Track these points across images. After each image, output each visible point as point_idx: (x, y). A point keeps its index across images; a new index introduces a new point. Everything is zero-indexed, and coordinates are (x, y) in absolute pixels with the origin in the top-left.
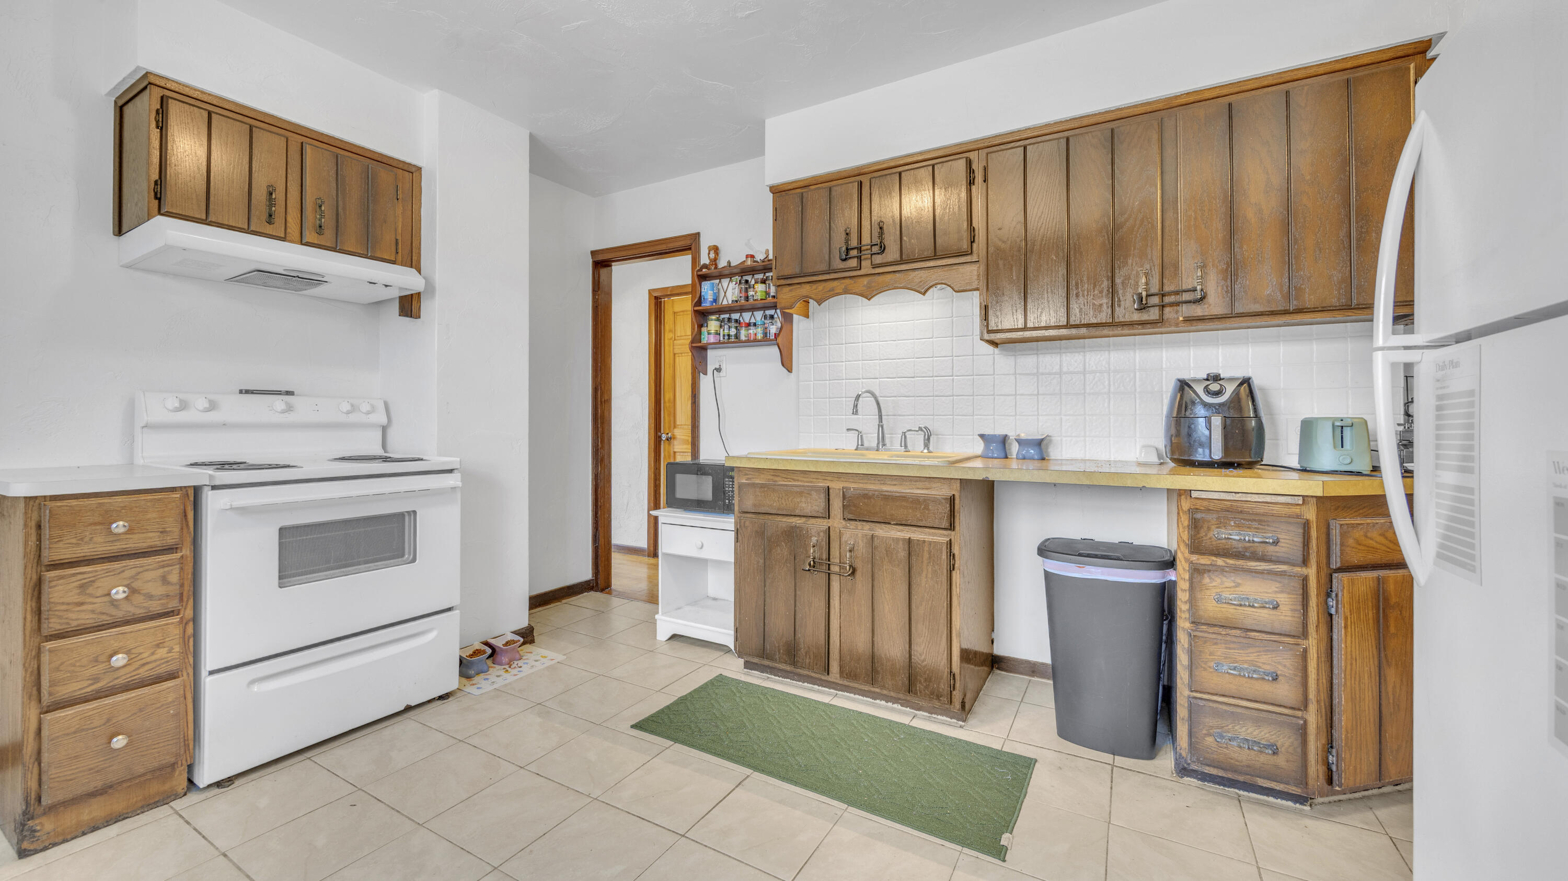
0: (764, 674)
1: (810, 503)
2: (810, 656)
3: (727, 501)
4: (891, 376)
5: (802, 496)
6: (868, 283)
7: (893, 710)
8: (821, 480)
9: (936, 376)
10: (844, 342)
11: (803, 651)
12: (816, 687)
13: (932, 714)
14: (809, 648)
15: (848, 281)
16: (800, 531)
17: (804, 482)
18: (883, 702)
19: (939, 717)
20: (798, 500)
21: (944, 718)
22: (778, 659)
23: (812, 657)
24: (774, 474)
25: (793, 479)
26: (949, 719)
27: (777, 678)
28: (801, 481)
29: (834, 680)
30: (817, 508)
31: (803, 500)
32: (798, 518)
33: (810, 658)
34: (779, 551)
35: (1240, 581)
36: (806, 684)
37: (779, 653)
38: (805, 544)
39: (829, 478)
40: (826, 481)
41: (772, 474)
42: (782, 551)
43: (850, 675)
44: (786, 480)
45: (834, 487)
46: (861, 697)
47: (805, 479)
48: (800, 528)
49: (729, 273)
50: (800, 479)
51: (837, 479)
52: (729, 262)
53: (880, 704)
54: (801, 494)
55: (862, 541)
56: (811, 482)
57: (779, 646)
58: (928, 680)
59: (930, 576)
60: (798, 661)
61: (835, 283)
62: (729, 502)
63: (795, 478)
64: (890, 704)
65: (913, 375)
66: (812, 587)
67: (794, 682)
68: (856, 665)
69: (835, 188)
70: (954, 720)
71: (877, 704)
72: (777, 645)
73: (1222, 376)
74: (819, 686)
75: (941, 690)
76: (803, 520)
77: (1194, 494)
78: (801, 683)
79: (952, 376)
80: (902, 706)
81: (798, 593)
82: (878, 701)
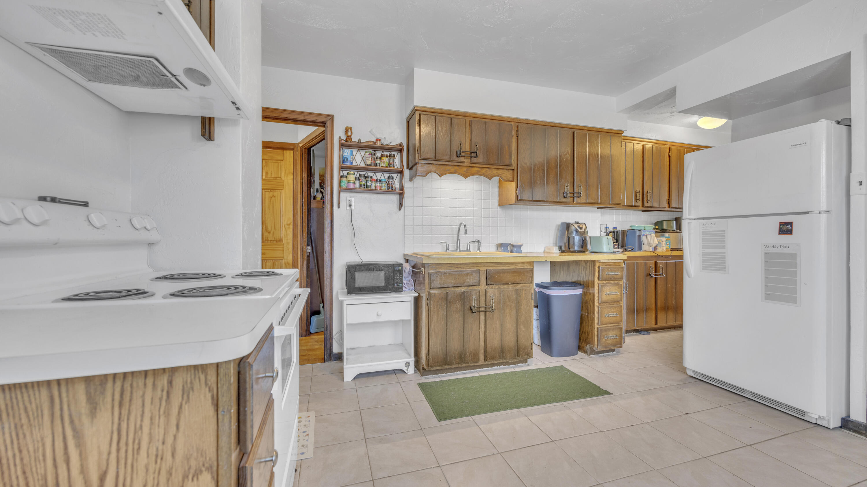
0: (435, 375)
1: (472, 279)
2: (471, 355)
3: (396, 285)
4: (454, 216)
5: (468, 276)
6: (466, 170)
7: (500, 369)
8: (475, 267)
9: (475, 217)
10: (431, 197)
11: (468, 354)
12: (464, 371)
13: (515, 364)
14: (471, 352)
15: (456, 167)
16: (467, 294)
17: (467, 269)
18: (496, 367)
19: (518, 365)
20: (466, 278)
21: (520, 364)
22: (454, 362)
23: (473, 356)
24: (450, 266)
25: (461, 268)
26: (522, 364)
27: (443, 374)
28: (465, 268)
29: (482, 364)
30: (475, 281)
31: (468, 277)
32: (464, 287)
33: (471, 356)
34: (455, 306)
35: (610, 287)
36: (458, 372)
37: (455, 359)
38: (469, 300)
39: (480, 266)
40: (478, 267)
41: (449, 266)
42: (457, 305)
43: (491, 358)
44: (457, 268)
45: (482, 270)
46: (486, 369)
47: (467, 267)
48: (467, 292)
49: (360, 146)
50: (464, 267)
51: (483, 266)
52: (360, 140)
53: (495, 368)
54: (467, 275)
55: (497, 294)
56: (470, 268)
57: (455, 356)
58: (524, 349)
59: (525, 304)
60: (465, 360)
61: (450, 167)
62: (397, 285)
63: (462, 267)
64: (499, 367)
65: (464, 216)
66: (473, 321)
67: (452, 373)
68: (494, 352)
69: (454, 119)
70: (524, 364)
71: (494, 369)
72: (454, 355)
73: (579, 223)
74: (465, 370)
75: (529, 351)
76: (466, 288)
77: (601, 261)
78: (456, 373)
79: (481, 217)
80: (503, 366)
81: (465, 325)
82: (493, 368)
